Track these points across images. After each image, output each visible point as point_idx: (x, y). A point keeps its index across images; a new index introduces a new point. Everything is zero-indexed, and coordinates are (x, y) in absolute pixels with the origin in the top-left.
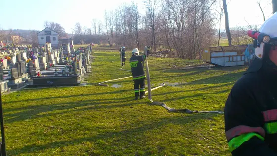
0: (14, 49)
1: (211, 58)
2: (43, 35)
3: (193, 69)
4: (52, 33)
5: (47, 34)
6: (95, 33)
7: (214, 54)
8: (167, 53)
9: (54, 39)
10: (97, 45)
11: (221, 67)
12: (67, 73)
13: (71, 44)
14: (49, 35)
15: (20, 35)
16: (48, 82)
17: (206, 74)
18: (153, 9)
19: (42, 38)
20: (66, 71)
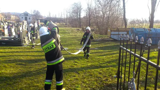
0: (4, 23)
1: (111, 34)
2: (23, 16)
3: (101, 40)
4: (28, 15)
5: (26, 15)
6: (58, 17)
7: (113, 33)
8: (95, 31)
9: (30, 18)
10: (59, 24)
11: (117, 40)
12: (16, 38)
13: (38, 22)
14: (26, 16)
15: (16, 16)
16: (3, 43)
17: (105, 44)
18: (90, 4)
19: (22, 18)
20: (16, 37)
